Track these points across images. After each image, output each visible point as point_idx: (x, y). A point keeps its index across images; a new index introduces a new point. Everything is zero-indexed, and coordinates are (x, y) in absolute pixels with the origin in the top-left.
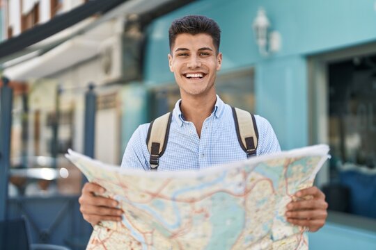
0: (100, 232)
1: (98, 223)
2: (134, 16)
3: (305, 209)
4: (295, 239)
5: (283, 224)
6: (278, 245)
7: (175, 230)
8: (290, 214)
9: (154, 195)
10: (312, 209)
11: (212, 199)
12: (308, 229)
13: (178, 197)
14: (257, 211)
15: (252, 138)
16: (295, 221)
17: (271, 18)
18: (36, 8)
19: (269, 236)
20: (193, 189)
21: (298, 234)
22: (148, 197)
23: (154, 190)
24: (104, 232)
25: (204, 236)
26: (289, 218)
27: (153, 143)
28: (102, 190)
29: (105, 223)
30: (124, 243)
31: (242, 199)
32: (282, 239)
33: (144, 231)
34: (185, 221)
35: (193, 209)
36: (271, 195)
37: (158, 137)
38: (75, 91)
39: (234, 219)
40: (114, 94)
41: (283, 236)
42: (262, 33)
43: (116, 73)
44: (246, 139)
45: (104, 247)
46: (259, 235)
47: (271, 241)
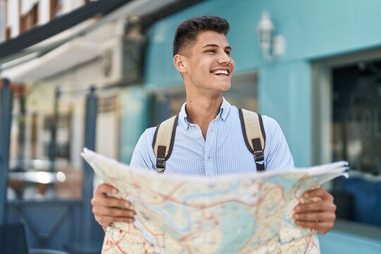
0: (113, 233)
1: (111, 225)
2: (135, 18)
3: (313, 211)
4: (303, 241)
5: (291, 226)
6: (286, 248)
7: (185, 234)
8: (297, 216)
9: (166, 198)
10: (320, 211)
11: (223, 207)
12: (316, 231)
13: (189, 201)
14: (267, 217)
15: (259, 139)
16: (303, 223)
17: (275, 21)
18: (35, 9)
19: (277, 239)
20: (204, 195)
21: (306, 236)
22: (160, 199)
23: (165, 192)
24: (116, 233)
25: (213, 243)
26: (296, 220)
27: (159, 147)
28: (114, 191)
29: (117, 225)
30: (138, 244)
31: (254, 209)
32: (290, 241)
33: (155, 233)
34: (196, 226)
35: (203, 215)
36: (281, 200)
37: (164, 140)
38: (74, 93)
39: (244, 227)
40: (114, 97)
41: (291, 238)
42: (266, 37)
43: (116, 75)
44: (253, 141)
45: (119, 247)
46: (266, 238)
47: (279, 244)
